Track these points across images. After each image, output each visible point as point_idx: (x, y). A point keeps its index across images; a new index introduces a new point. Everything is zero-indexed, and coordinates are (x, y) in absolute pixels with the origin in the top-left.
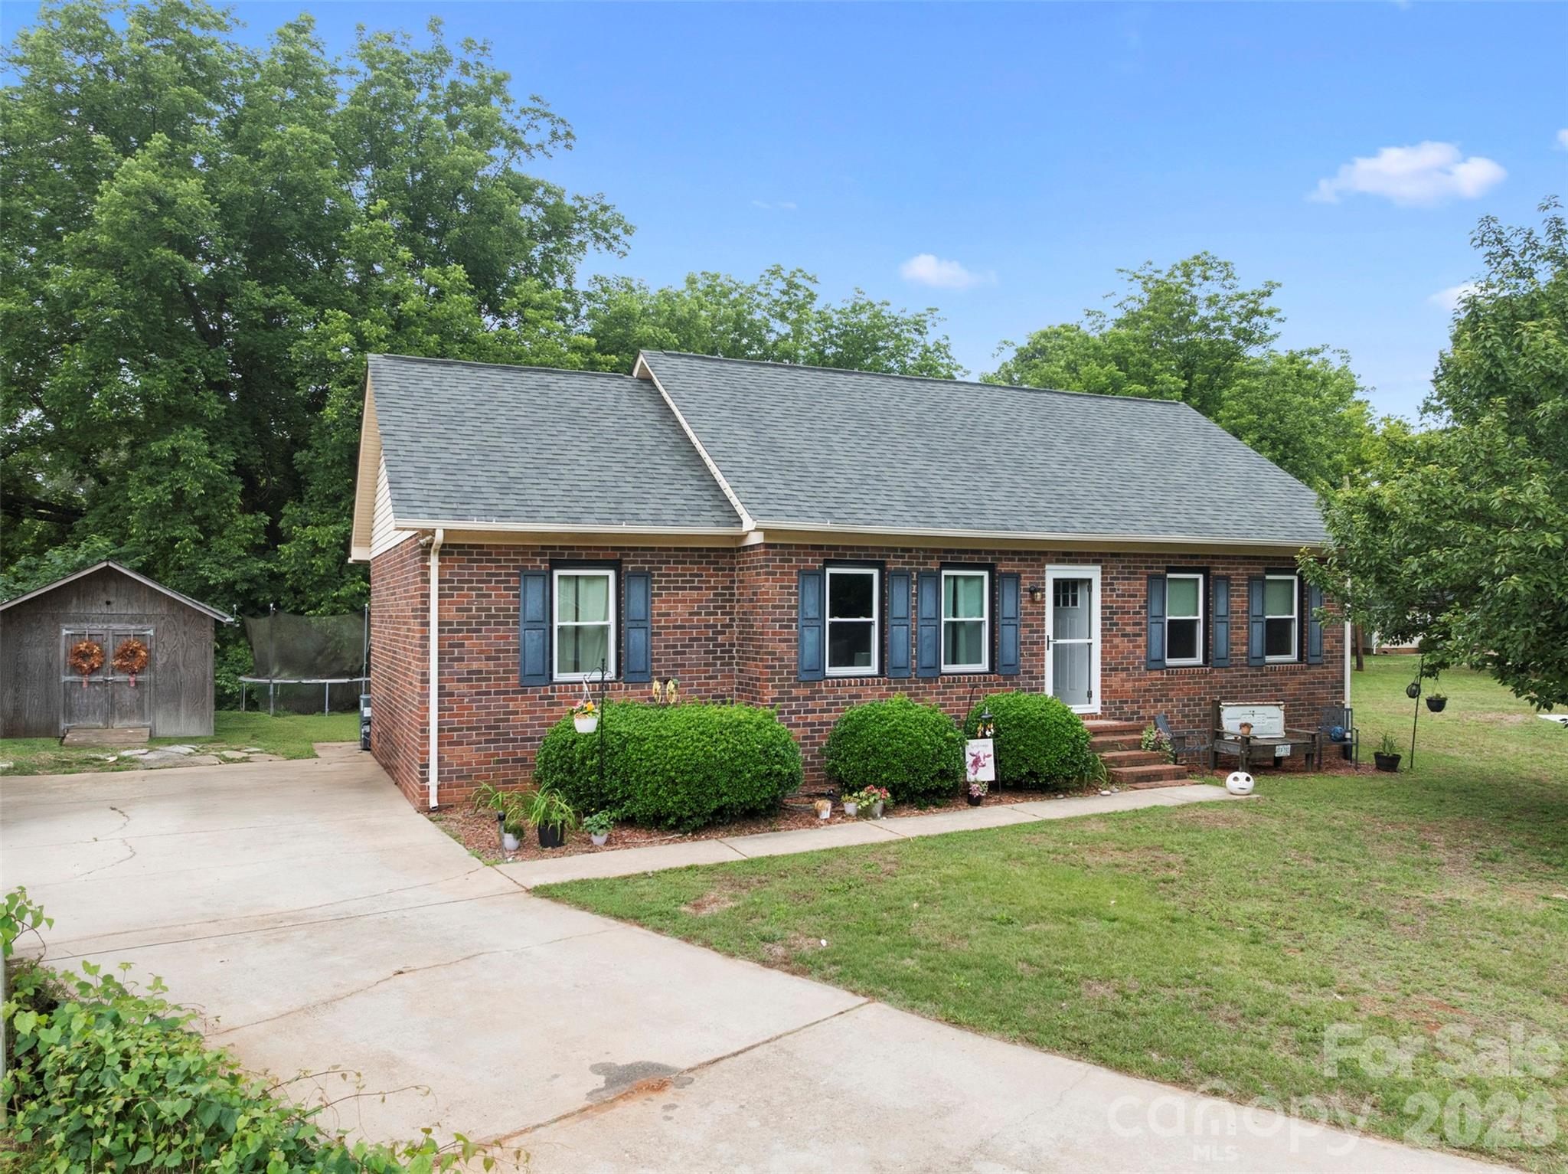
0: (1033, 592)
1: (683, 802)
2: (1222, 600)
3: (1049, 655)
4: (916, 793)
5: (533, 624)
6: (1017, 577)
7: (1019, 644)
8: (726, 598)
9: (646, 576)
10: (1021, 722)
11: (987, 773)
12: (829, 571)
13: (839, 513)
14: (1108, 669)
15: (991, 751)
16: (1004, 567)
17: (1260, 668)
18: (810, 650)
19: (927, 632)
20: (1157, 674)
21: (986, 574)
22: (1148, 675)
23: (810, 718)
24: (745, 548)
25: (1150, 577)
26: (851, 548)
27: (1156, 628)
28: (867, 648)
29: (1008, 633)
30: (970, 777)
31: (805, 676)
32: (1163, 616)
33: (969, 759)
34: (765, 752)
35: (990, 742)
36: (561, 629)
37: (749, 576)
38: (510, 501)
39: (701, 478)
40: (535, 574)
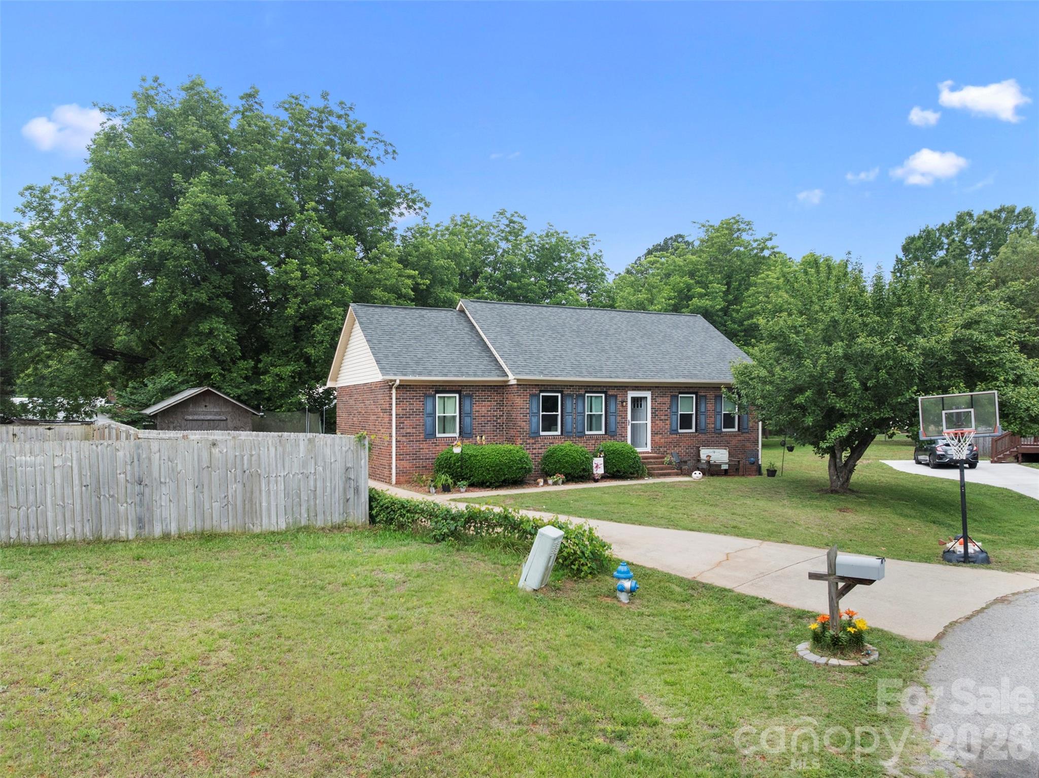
0: (622, 402)
1: (492, 477)
2: (703, 405)
3: (629, 428)
4: (574, 477)
5: (429, 415)
6: (616, 396)
7: (616, 423)
8: (501, 405)
9: (471, 396)
10: (614, 452)
11: (601, 471)
12: (541, 394)
13: (546, 372)
14: (654, 434)
15: (602, 462)
16: (610, 393)
17: (720, 434)
18: (534, 425)
19: (580, 418)
20: (675, 436)
21: (603, 395)
22: (671, 436)
23: (534, 451)
24: (509, 385)
25: (671, 396)
26: (550, 385)
27: (674, 417)
28: (556, 425)
29: (612, 419)
30: (595, 472)
31: (532, 435)
32: (677, 412)
33: (594, 465)
34: (520, 460)
35: (602, 459)
36: (439, 417)
37: (511, 396)
38: (420, 368)
39: (490, 357)
40: (429, 396)
